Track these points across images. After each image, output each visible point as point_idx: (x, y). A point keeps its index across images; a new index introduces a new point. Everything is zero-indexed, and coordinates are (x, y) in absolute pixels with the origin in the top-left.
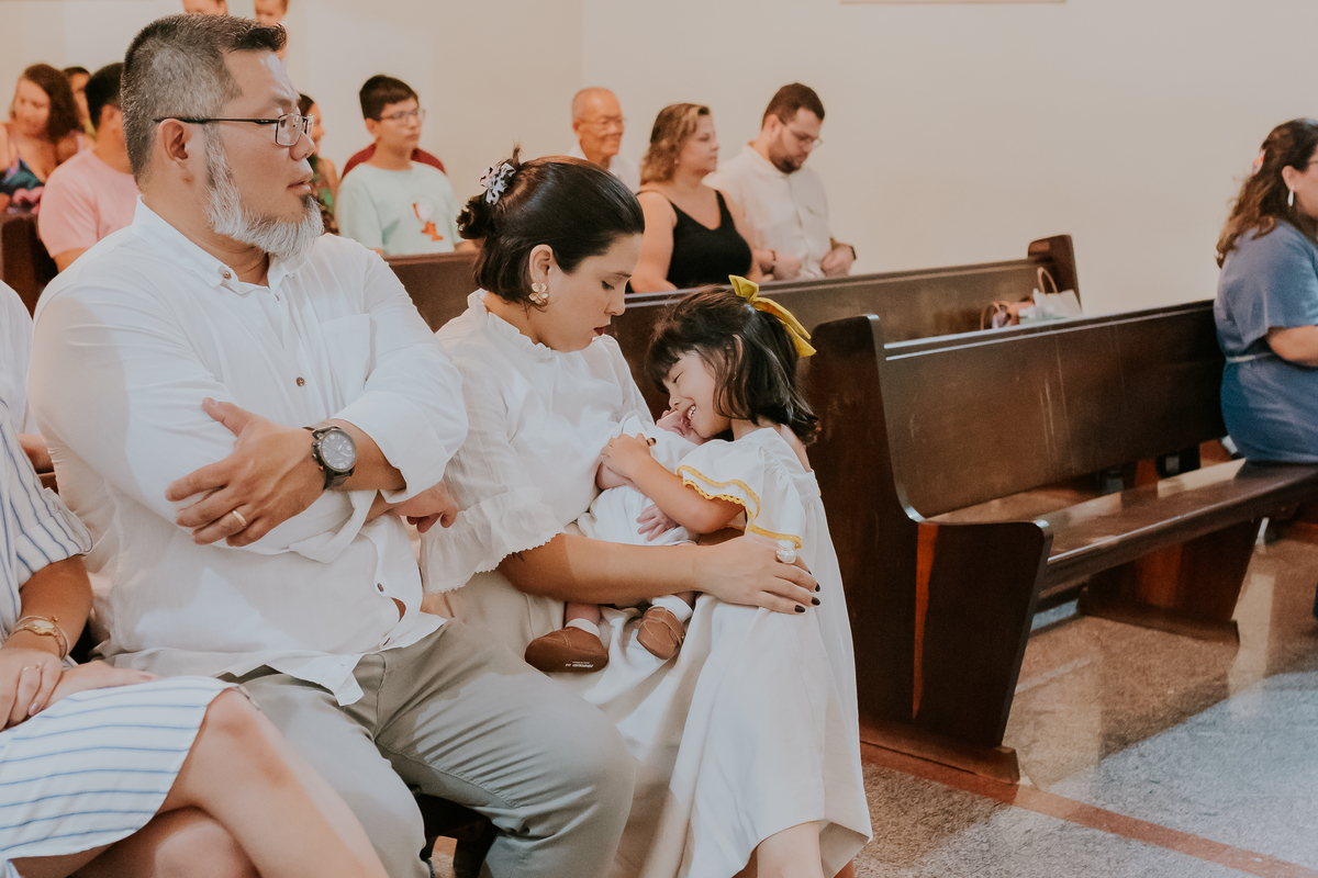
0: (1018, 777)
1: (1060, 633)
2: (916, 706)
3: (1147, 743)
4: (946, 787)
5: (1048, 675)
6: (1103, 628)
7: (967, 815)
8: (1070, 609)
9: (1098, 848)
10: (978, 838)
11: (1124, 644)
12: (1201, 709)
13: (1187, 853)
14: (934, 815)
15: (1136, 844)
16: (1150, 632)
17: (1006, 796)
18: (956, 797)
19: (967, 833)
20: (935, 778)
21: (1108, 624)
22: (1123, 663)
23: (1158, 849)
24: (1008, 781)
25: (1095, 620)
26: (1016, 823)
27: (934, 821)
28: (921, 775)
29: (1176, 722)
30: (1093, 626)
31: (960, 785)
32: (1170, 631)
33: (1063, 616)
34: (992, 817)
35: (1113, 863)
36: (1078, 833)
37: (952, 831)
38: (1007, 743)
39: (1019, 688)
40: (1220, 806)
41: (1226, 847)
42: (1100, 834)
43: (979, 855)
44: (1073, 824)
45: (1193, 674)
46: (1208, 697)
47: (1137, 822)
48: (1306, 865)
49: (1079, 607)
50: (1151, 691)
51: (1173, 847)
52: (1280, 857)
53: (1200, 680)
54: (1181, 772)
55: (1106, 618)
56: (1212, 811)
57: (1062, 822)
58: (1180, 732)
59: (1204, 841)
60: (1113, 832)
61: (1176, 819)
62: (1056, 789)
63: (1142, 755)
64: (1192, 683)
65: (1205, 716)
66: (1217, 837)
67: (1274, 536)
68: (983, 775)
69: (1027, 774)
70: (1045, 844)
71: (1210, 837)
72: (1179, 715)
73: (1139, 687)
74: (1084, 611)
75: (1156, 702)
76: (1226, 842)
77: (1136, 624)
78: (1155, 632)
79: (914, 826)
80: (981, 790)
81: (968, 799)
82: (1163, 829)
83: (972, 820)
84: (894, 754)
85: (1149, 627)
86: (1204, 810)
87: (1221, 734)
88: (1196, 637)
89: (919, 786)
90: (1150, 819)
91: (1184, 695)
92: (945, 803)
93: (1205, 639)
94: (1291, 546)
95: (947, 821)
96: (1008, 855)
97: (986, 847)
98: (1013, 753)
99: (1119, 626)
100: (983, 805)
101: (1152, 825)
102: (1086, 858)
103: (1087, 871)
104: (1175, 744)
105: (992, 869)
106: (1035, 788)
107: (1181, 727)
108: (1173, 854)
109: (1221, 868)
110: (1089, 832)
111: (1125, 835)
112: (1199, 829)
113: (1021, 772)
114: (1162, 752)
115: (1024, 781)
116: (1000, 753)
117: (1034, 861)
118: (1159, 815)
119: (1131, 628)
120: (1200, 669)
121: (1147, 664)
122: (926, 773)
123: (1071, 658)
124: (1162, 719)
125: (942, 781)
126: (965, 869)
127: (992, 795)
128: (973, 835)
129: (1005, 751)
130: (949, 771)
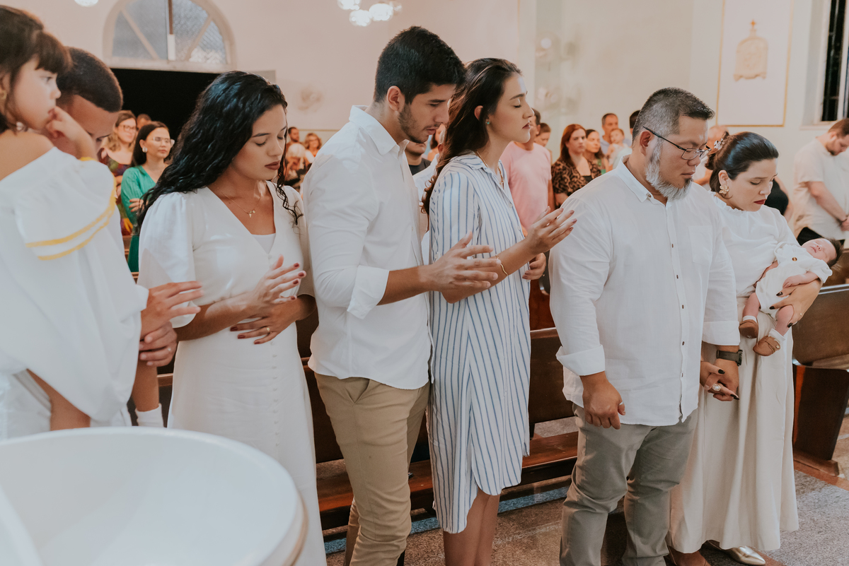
0: (838, 474)
4: (805, 474)
7: (811, 487)
10: (814, 497)
17: (833, 481)
18: (808, 479)
19: (810, 494)
20: (801, 470)
24: (834, 475)
26: (838, 491)
31: (811, 474)
34: (823, 489)
37: (803, 492)
38: (835, 459)
39: (840, 438)
43: (813, 504)
68: (823, 470)
69: (844, 473)
70: (844, 503)
80: (820, 477)
81: (814, 481)
83: (813, 490)
92: (803, 481)
95: (802, 488)
96: (826, 505)
97: (817, 501)
98: (836, 464)
100: (820, 484)
105: (817, 510)
106: (845, 479)
113: (840, 472)
115: (841, 476)
116: (830, 463)
117: (837, 509)
125: (804, 472)
126: (805, 509)
127: (825, 480)
128: (812, 495)
129: (833, 463)
130: (807, 467)
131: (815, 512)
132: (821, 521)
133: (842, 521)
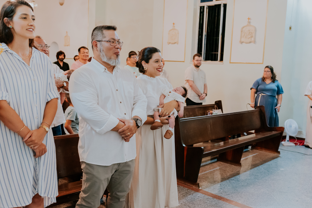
0: (199, 187)
1: (213, 164)
2: (184, 176)
3: (222, 183)
5: (209, 171)
6: (220, 163)
7: (189, 193)
8: (216, 160)
9: (209, 200)
11: (223, 166)
12: (232, 177)
13: (223, 201)
14: (184, 193)
15: (215, 199)
16: (228, 164)
17: (198, 191)
18: (189, 191)
19: (189, 196)
21: (221, 163)
22: (222, 169)
23: (218, 200)
24: (198, 188)
25: (220, 162)
26: (199, 194)
27: (184, 194)
28: (184, 187)
29: (227, 179)
30: (219, 163)
31: (190, 188)
32: (231, 164)
33: (214, 161)
34: (193, 194)
35: (210, 202)
36: (206, 197)
37: (187, 196)
40: (231, 193)
41: (229, 200)
42: (210, 197)
43: (189, 200)
44: (206, 195)
45: (232, 171)
46: (234, 175)
47: (216, 195)
48: (241, 203)
49: (217, 160)
50: (225, 174)
51: (221, 200)
52: (238, 202)
53: (233, 172)
54: (226, 187)
55: (221, 162)
56: (229, 194)
57: (204, 195)
58: (228, 181)
59: (226, 199)
60: (212, 197)
61: (223, 196)
62: (205, 190)
63: (221, 185)
64: (232, 173)
65: (233, 178)
66: (229, 198)
67: (252, 149)
68: (194, 187)
70: (201, 199)
71: (227, 198)
72: (228, 178)
73: (223, 173)
74: (218, 161)
75: (225, 176)
76: (230, 199)
77: (226, 163)
78: (229, 164)
79: (181, 195)
80: (193, 189)
81: (191, 191)
82: (220, 197)
83: (190, 194)
84: (181, 183)
85: (228, 163)
86: (228, 194)
87: (234, 181)
88: (235, 165)
89: (183, 189)
90: (219, 195)
91: (230, 175)
92: (187, 191)
93: (236, 166)
94: (255, 150)
95: (186, 194)
96: (194, 200)
97: (191, 199)
98: (198, 184)
99: (223, 163)
100: (193, 192)
101: (219, 196)
102: (206, 201)
103: (206, 203)
104: (226, 183)
105: (191, 202)
106: (202, 190)
107: (228, 180)
108: (220, 201)
109: (228, 203)
110: (208, 197)
111: (214, 198)
112: (226, 197)
114: (224, 184)
115: (200, 188)
116: (196, 184)
117: (198, 201)
118: (220, 194)
119: (225, 163)
120: (234, 170)
121: (226, 169)
122: (185, 186)
123: (214, 168)
124: (226, 179)
125: (187, 188)
126: (187, 202)
127: (194, 190)
128: (189, 197)
129: (197, 183)
130: (189, 186)
131: (190, 203)
132: (192, 206)
133: (200, 206)
